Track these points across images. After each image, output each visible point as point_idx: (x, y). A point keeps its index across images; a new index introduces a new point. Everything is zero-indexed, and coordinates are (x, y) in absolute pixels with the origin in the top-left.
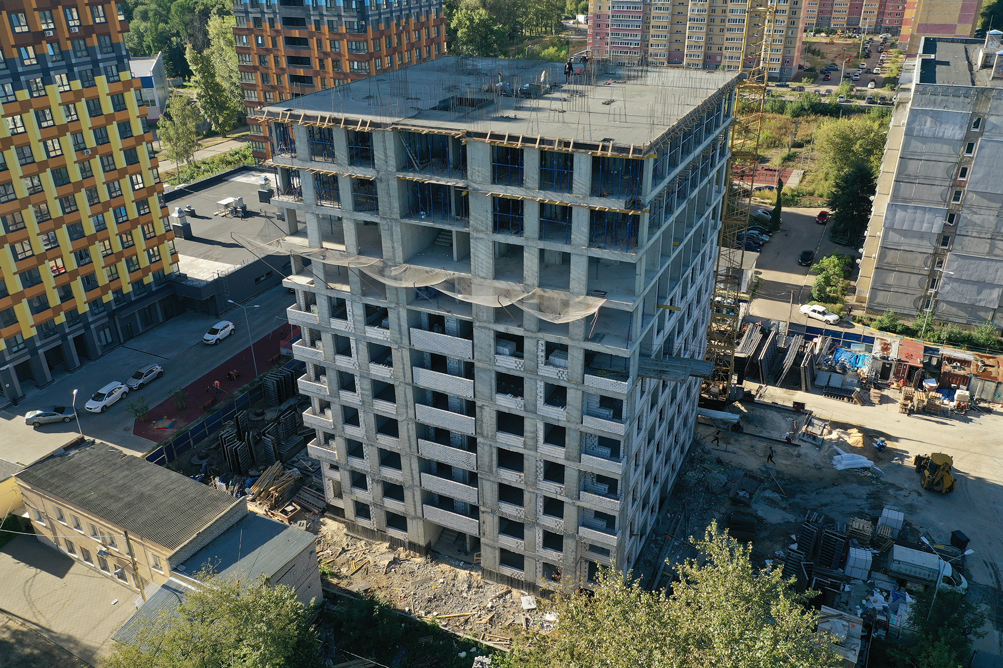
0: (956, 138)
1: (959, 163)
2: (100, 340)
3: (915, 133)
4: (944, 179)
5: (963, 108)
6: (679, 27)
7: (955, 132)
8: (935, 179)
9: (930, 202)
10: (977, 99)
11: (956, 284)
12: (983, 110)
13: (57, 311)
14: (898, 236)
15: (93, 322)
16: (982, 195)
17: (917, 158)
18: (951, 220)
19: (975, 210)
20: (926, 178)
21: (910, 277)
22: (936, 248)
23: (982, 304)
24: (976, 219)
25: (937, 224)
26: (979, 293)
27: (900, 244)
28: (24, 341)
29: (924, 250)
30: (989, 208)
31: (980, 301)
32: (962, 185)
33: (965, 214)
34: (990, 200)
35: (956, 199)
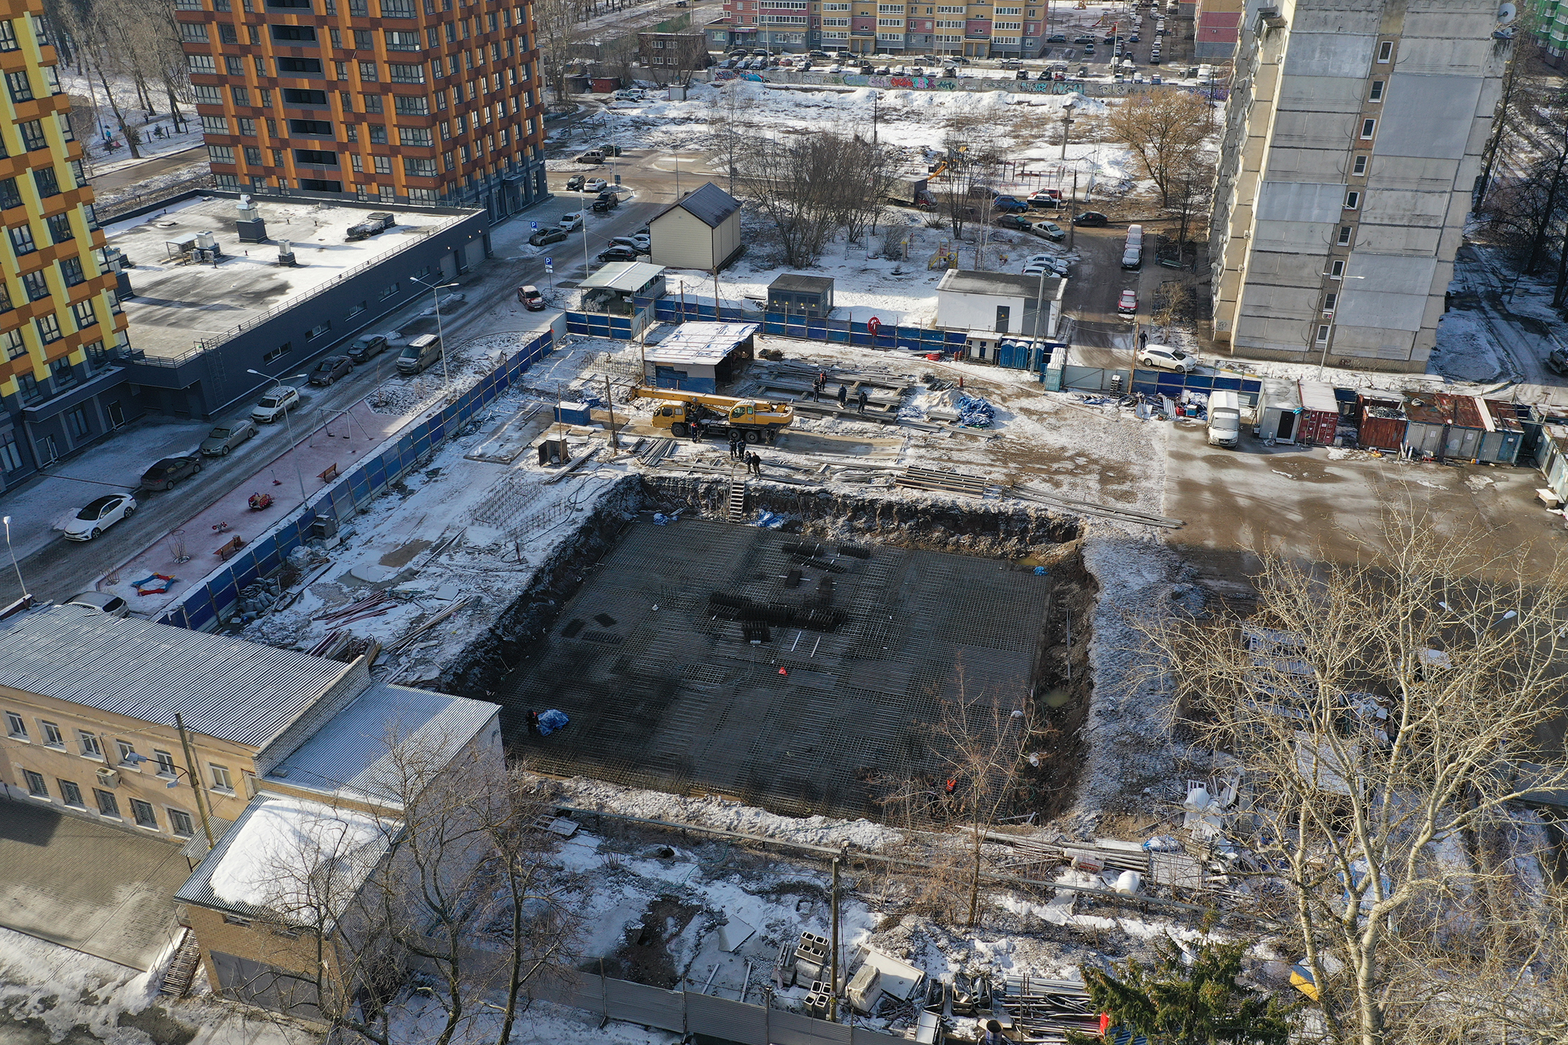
0: (1357, 75)
1: (1362, 115)
3: (1297, 71)
4: (1342, 140)
5: (1366, 28)
7: (1355, 64)
8: (1329, 140)
10: (1386, 13)
11: (1362, 299)
12: (1394, 31)
17: (1302, 108)
18: (1352, 203)
20: (1316, 139)
21: (1297, 294)
22: (1331, 247)
23: (1398, 326)
25: (1333, 210)
26: (1394, 309)
27: (1281, 244)
29: (1316, 252)
30: (1404, 180)
31: (1395, 323)
32: (1367, 145)
35: (1359, 169)
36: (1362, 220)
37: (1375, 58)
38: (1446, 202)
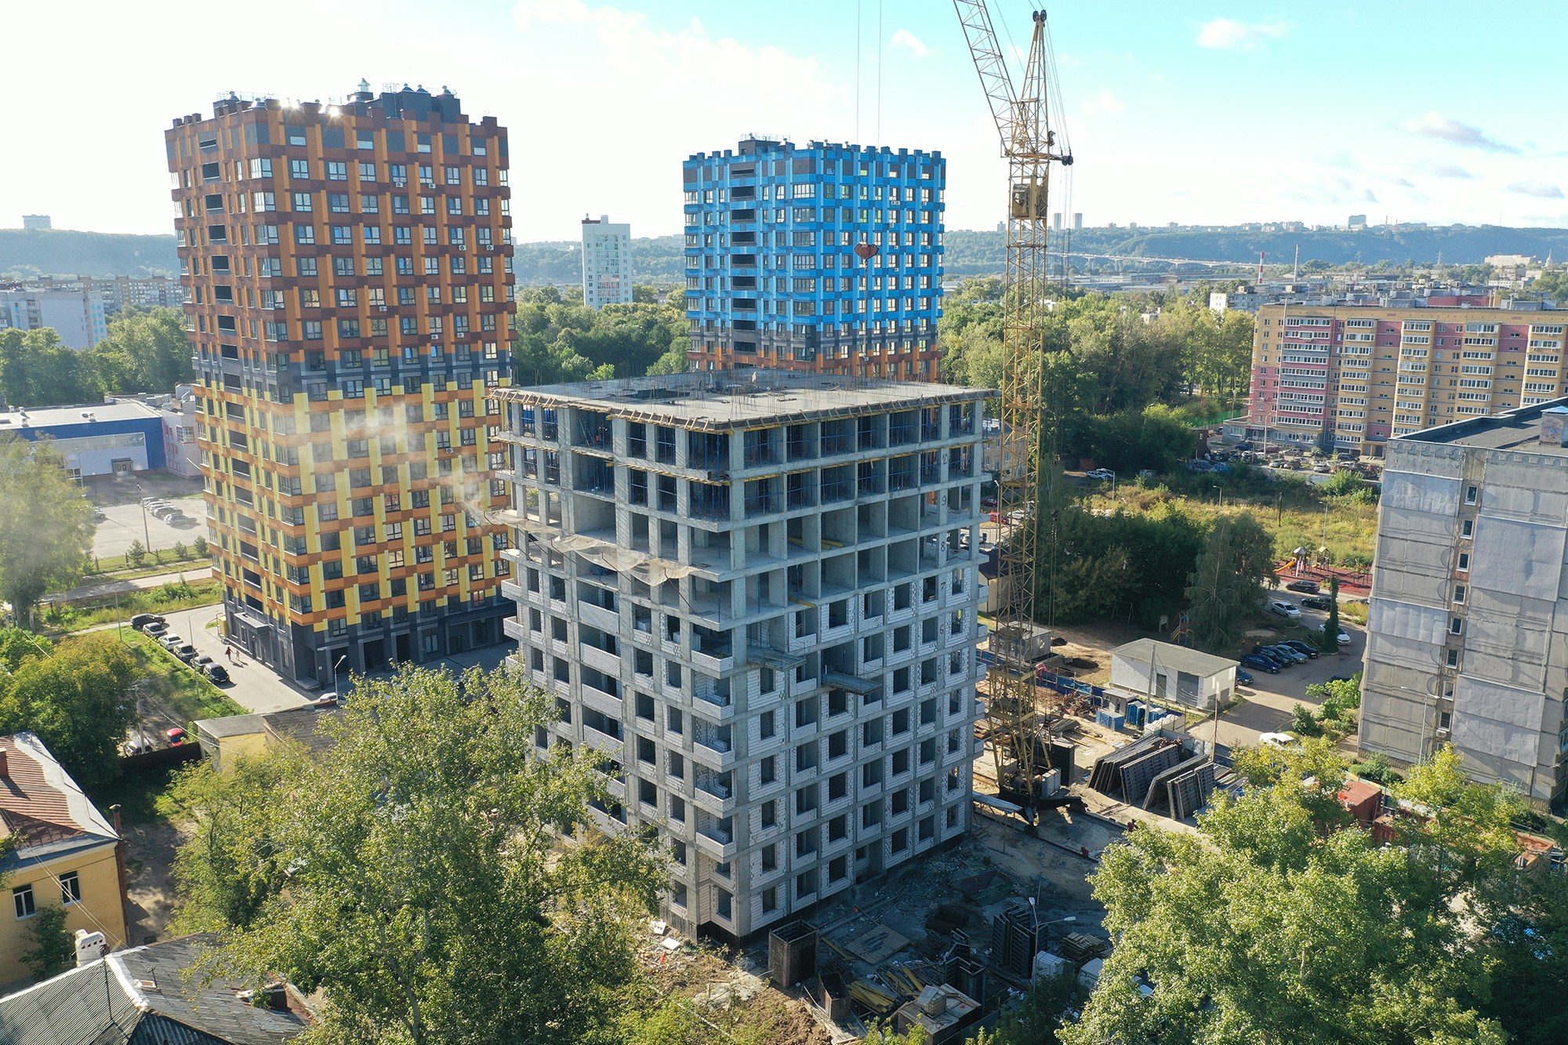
0: (1447, 513)
1: (1456, 548)
2: (424, 646)
3: (1394, 504)
4: (1439, 569)
5: (1451, 473)
6: (1384, 390)
7: (1445, 503)
8: (1428, 567)
9: (1425, 600)
10: (1467, 462)
11: (1474, 723)
12: (1478, 478)
13: (386, 603)
14: (1389, 645)
15: (420, 625)
16: (1493, 594)
17: (1401, 536)
18: (1456, 628)
19: (1485, 615)
20: (1416, 565)
21: (1411, 707)
22: (1440, 667)
23: (1515, 757)
24: (1487, 627)
25: (1438, 632)
26: (1507, 740)
27: (1393, 657)
28: (347, 627)
29: (1425, 669)
30: (1503, 614)
31: (1510, 753)
32: (1463, 578)
33: (1471, 618)
34: (1503, 601)
35: (1459, 597)
36: (1467, 646)
37: (1462, 501)
38: (1546, 641)
